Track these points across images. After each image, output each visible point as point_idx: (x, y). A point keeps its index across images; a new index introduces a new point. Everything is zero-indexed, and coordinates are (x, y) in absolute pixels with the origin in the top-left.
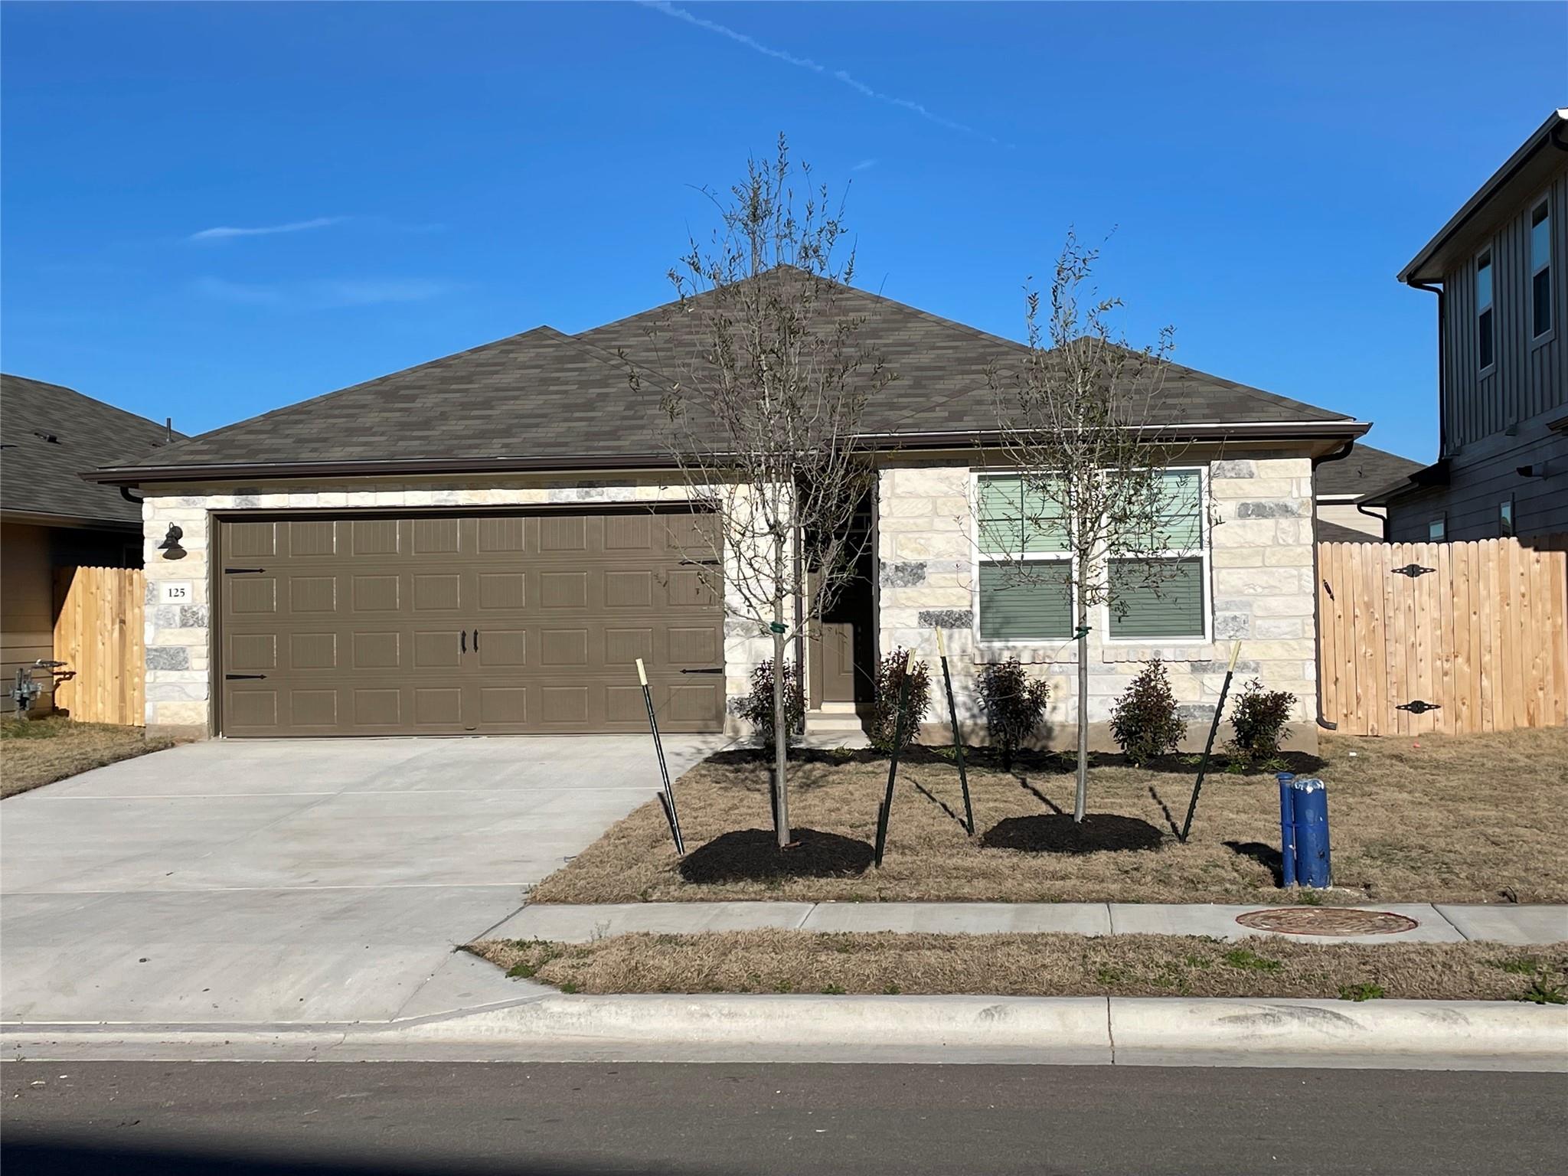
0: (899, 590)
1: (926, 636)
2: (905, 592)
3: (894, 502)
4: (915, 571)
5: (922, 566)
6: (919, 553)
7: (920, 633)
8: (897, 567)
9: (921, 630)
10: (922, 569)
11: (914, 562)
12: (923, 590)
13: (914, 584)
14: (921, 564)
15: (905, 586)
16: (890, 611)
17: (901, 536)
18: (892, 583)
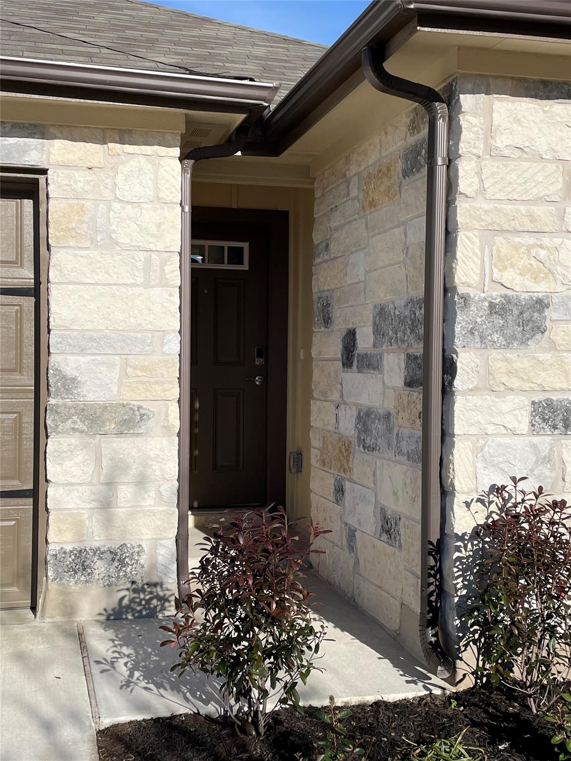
0: (495, 354)
1: (545, 451)
2: (506, 360)
3: (490, 166)
4: (526, 315)
5: (541, 305)
6: (536, 278)
7: (534, 447)
8: (492, 306)
9: (535, 439)
10: (540, 311)
11: (525, 295)
12: (542, 356)
13: (524, 342)
14: (539, 301)
15: (508, 346)
16: (476, 400)
17: (499, 240)
18: (482, 338)
